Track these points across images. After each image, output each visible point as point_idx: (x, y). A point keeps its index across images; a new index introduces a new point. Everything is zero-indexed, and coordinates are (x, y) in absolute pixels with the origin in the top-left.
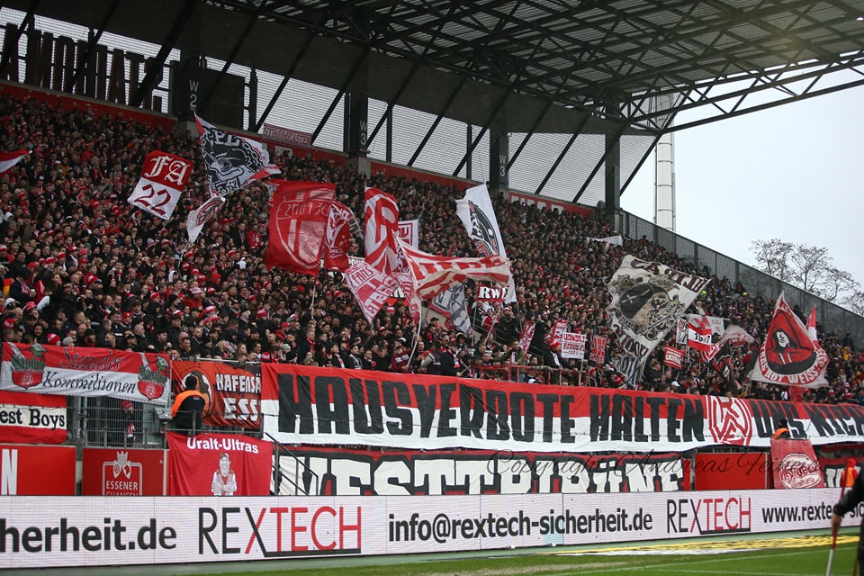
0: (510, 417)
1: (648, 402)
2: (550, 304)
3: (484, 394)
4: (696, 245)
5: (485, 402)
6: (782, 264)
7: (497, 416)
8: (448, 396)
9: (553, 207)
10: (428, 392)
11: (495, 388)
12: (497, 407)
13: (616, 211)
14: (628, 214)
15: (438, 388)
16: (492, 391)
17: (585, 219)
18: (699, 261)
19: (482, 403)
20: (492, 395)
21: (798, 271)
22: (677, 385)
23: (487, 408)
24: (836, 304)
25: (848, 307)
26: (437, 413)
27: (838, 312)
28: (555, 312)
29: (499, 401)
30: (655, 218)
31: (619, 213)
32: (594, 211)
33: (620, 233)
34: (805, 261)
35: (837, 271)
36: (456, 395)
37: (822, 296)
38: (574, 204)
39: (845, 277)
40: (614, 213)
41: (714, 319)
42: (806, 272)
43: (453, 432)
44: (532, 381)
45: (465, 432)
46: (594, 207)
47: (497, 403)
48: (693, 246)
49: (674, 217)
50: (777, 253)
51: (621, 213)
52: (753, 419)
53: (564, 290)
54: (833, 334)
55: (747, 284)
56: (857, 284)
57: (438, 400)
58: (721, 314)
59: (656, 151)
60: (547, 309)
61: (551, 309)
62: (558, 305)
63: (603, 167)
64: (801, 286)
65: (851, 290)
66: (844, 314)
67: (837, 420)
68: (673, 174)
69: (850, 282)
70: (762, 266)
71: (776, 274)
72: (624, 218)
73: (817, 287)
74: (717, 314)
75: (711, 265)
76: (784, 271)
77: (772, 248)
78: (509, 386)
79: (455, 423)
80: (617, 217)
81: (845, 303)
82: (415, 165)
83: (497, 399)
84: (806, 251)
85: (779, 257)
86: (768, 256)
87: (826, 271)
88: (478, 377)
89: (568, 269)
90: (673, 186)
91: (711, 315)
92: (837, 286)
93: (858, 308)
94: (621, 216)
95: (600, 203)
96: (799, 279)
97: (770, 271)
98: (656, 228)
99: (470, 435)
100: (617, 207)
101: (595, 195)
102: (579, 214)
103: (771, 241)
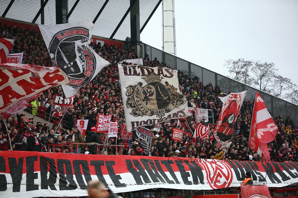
0: (74, 176)
1: (163, 163)
2: (97, 103)
3: (56, 162)
4: (190, 63)
5: (56, 167)
6: (245, 74)
7: (66, 175)
8: (31, 164)
9: (97, 42)
10: (17, 162)
11: (63, 158)
12: (65, 170)
13: (138, 43)
14: (145, 45)
15: (25, 159)
16: (62, 160)
17: (118, 49)
18: (192, 74)
19: (55, 167)
20: (60, 162)
21: (256, 78)
22: (179, 152)
23: (59, 170)
24: (281, 98)
25: (289, 100)
26: (24, 176)
27: (282, 103)
28: (101, 108)
29: (66, 166)
30: (163, 47)
31: (139, 45)
32: (124, 43)
33: (141, 57)
34: (260, 72)
35: (281, 77)
36: (37, 163)
37: (272, 94)
38: (111, 40)
39: (286, 81)
40: (136, 45)
41: (202, 109)
42: (261, 79)
43: (36, 188)
44: (87, 153)
45: (44, 187)
46: (124, 41)
47: (65, 168)
48: (187, 64)
49: (175, 46)
50: (242, 67)
51: (141, 44)
52: (232, 169)
53: (106, 94)
54: (280, 117)
55: (223, 87)
56: (295, 85)
57: (24, 167)
58: (206, 107)
59: (163, 4)
60: (95, 107)
61: (98, 107)
62: (102, 104)
63: (129, 16)
64: (258, 87)
65: (290, 89)
66: (286, 104)
67: (284, 171)
68: (174, 19)
69: (290, 84)
70: (232, 76)
71: (242, 81)
72: (143, 47)
73: (268, 88)
74: (204, 106)
75: (199, 76)
76: (247, 79)
77: (239, 64)
78: (72, 156)
79: (38, 181)
80: (138, 47)
81: (287, 97)
82: (7, 16)
83: (64, 165)
84: (261, 66)
85: (243, 70)
86: (236, 69)
87: (274, 78)
88: (52, 151)
89: (108, 81)
90: (174, 26)
91: (200, 107)
92: (282, 87)
93: (295, 100)
94: (141, 46)
95: (127, 38)
96: (257, 83)
97: (238, 79)
98: (164, 54)
99: (47, 188)
100: (138, 41)
101: (124, 34)
102: (114, 45)
103: (238, 60)
